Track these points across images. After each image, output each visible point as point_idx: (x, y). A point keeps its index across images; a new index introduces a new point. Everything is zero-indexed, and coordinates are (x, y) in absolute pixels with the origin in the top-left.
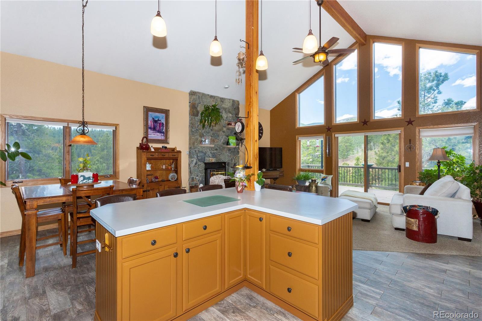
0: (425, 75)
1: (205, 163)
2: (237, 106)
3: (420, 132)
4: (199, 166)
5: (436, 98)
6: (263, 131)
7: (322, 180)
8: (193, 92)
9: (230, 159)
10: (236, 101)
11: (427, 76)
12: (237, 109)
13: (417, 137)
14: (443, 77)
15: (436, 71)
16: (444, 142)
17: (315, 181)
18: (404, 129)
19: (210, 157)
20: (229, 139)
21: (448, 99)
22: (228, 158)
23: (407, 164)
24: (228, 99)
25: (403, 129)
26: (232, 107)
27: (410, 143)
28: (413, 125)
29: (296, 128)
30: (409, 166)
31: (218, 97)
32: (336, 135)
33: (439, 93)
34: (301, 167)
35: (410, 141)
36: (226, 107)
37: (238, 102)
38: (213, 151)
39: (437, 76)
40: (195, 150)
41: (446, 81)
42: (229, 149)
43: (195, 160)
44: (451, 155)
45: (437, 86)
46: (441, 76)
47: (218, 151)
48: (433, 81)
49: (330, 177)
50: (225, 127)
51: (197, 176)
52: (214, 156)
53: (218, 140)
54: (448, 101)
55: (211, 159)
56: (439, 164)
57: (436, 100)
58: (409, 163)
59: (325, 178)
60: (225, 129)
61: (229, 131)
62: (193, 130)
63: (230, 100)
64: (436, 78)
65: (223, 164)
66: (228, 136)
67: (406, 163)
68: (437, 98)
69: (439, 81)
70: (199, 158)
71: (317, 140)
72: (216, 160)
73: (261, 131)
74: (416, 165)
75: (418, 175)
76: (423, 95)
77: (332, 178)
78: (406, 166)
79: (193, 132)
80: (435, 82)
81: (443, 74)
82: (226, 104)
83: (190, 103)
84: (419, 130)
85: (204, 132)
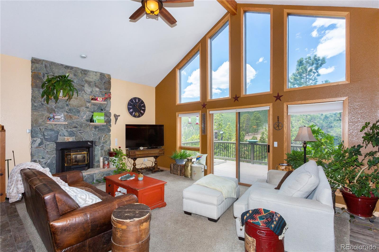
0: (306, 59)
1: (57, 144)
2: (108, 80)
3: (288, 107)
4: (46, 147)
5: (316, 80)
6: (145, 107)
7: (197, 159)
8: (35, 59)
9: (98, 137)
10: (105, 75)
11: (308, 60)
12: (107, 83)
13: (285, 114)
14: (321, 61)
15: (315, 55)
16: (321, 120)
17: (191, 160)
18: (273, 104)
19: (65, 136)
20: (93, 116)
21: (325, 81)
22: (94, 136)
23: (276, 144)
24: (94, 72)
25: (271, 104)
26: (100, 80)
27: (278, 121)
28: (281, 101)
29: (176, 105)
30: (277, 146)
31: (78, 68)
32: (211, 112)
33: (318, 75)
34: (182, 145)
35: (278, 119)
36: (91, 80)
37: (109, 75)
38: (70, 128)
39: (315, 59)
40: (40, 128)
41: (324, 64)
42: (96, 127)
43: (39, 139)
44: (319, 134)
45: (317, 68)
46: (319, 60)
47: (78, 129)
48: (313, 64)
49: (205, 156)
50: (89, 102)
51: (43, 158)
52: (71, 134)
53: (79, 116)
54: (326, 82)
55: (66, 138)
56: (305, 146)
57: (316, 81)
58: (277, 142)
59: (200, 157)
60: (88, 105)
61: (95, 107)
62: (36, 104)
63: (96, 72)
64: (315, 62)
65: (89, 143)
66: (93, 113)
67: (274, 142)
68: (318, 80)
69: (317, 64)
70: (46, 137)
71: (197, 117)
72: (75, 139)
73: (143, 108)
74: (284, 145)
75: (285, 157)
76: (305, 77)
77: (207, 157)
78: (274, 146)
79: (35, 106)
80: (314, 65)
81: (321, 58)
82: (91, 77)
83: (32, 72)
84: (287, 105)
85: (55, 107)
